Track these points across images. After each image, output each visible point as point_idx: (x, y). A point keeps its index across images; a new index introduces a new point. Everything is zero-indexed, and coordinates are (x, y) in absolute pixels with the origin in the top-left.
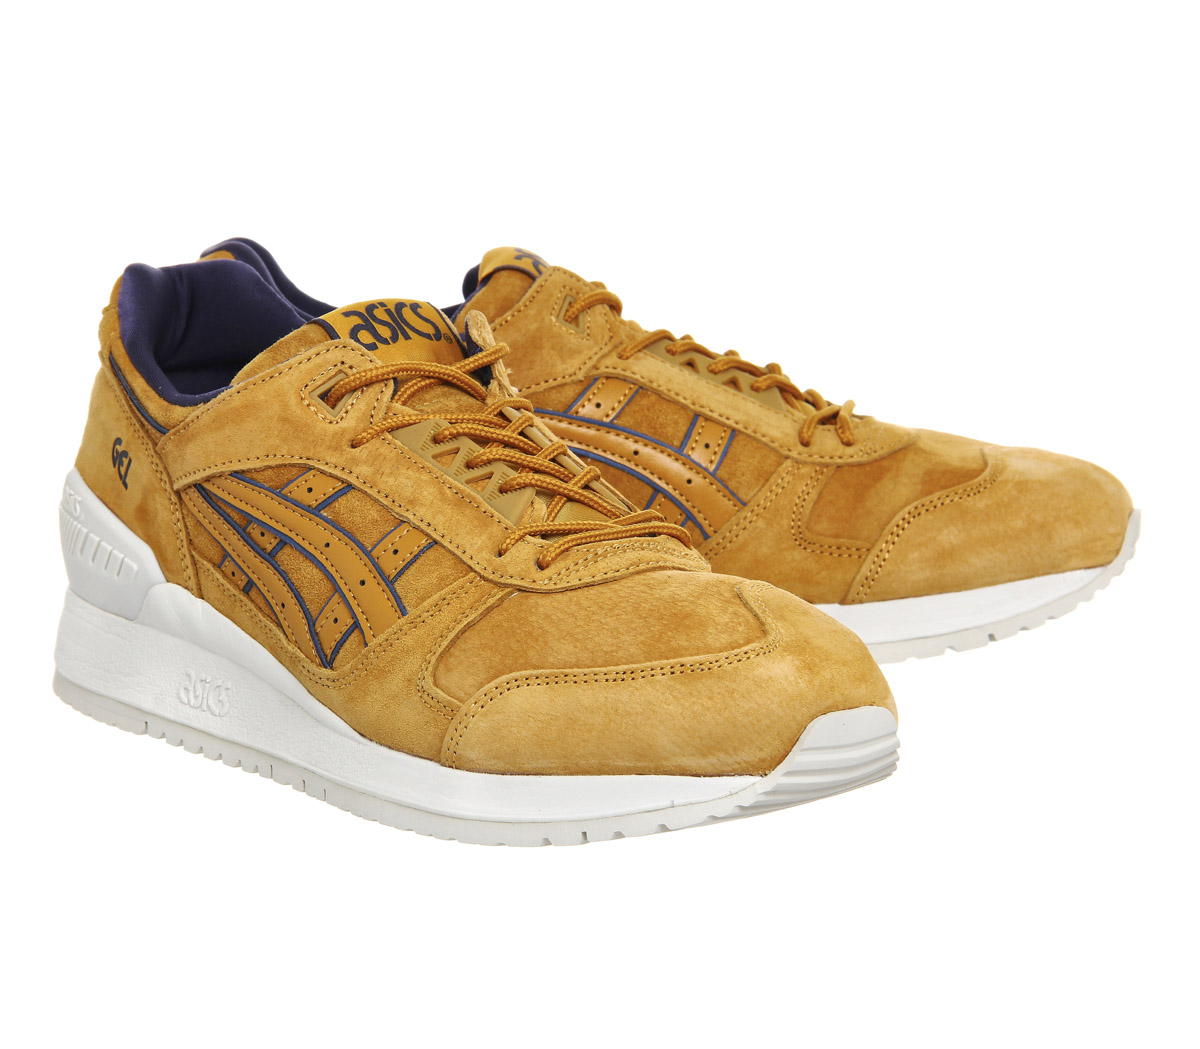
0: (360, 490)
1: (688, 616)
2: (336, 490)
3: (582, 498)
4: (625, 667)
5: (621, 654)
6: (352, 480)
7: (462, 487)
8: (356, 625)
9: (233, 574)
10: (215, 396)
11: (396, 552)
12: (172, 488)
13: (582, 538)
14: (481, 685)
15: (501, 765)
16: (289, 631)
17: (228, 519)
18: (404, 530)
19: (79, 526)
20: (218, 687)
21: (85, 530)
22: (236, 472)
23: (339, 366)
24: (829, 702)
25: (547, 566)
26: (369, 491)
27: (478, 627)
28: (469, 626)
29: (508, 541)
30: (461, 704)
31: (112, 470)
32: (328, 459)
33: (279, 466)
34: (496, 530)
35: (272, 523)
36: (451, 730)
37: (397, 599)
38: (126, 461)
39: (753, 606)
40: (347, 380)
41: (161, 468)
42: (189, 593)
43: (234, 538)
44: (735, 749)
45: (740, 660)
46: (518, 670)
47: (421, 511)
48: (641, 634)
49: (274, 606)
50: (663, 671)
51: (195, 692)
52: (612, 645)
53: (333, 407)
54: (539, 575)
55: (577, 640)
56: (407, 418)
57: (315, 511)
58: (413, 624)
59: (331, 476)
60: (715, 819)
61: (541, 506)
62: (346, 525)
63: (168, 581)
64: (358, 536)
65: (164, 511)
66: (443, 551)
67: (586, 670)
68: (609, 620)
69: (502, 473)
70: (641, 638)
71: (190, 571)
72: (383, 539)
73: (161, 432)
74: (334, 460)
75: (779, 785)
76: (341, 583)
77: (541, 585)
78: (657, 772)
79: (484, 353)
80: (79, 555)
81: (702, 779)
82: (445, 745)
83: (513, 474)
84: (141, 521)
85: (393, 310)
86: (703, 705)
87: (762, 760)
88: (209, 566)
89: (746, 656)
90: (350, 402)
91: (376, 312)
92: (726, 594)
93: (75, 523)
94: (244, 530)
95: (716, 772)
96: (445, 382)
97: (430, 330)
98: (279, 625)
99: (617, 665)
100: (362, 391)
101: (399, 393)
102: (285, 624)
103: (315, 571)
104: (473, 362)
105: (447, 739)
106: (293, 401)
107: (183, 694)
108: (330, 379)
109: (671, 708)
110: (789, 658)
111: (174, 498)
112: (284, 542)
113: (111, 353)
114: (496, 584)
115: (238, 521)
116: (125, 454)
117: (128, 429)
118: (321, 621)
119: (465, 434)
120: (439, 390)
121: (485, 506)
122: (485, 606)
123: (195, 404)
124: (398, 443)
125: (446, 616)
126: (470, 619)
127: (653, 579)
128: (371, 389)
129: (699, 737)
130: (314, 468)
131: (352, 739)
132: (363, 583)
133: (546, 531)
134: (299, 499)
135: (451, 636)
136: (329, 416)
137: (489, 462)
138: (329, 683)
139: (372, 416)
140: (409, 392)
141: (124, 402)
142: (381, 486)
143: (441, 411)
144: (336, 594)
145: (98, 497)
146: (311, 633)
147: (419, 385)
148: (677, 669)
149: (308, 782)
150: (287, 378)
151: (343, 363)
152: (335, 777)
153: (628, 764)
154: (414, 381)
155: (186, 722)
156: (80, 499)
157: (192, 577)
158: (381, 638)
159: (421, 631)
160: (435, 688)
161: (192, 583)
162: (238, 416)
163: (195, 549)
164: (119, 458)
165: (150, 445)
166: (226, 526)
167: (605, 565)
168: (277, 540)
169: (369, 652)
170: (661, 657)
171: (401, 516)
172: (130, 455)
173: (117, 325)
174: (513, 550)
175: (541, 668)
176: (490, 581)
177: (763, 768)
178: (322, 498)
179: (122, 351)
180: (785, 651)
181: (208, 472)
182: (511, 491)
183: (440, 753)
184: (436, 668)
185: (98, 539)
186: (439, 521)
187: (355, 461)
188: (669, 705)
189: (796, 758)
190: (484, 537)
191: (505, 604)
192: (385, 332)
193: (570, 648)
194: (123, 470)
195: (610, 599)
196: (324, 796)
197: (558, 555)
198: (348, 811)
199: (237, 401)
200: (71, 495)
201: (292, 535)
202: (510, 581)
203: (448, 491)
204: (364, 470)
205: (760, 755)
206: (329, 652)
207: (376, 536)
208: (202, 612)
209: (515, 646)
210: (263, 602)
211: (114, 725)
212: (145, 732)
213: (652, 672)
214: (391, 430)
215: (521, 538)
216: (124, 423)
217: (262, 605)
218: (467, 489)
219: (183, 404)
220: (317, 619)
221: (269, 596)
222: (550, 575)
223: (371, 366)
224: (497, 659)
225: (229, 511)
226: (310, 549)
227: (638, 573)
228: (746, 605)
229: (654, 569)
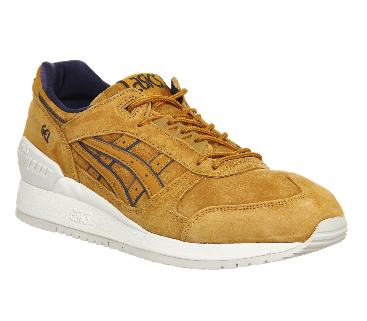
0: (143, 142)
1: (271, 185)
2: (134, 142)
3: (224, 144)
4: (251, 204)
5: (248, 199)
6: (140, 138)
7: (181, 140)
8: (145, 191)
9: (93, 173)
10: (86, 109)
11: (158, 164)
12: (68, 143)
13: (228, 158)
14: (196, 212)
15: (205, 240)
16: (117, 194)
17: (91, 154)
18: (161, 156)
19: (28, 157)
20: (86, 214)
21: (31, 159)
22: (95, 136)
23: (132, 98)
24: (326, 215)
25: (216, 169)
26: (147, 142)
27: (192, 191)
28: (189, 190)
29: (201, 160)
30: (189, 219)
31: (42, 137)
32: (130, 131)
33: (112, 134)
34: (195, 155)
35: (110, 155)
36: (185, 228)
37: (160, 181)
38: (48, 133)
39: (294, 181)
40: (135, 103)
41: (63, 135)
42: (74, 181)
43: (94, 160)
44: (293, 233)
45: (293, 201)
46: (210, 206)
47: (167, 150)
48: (255, 192)
49: (111, 185)
50: (265, 205)
51: (77, 216)
52: (245, 196)
53: (130, 112)
54: (213, 171)
55: (231, 195)
56: (157, 116)
57: (127, 150)
58: (167, 190)
59: (132, 137)
60: (285, 258)
61: (210, 147)
62: (139, 155)
63: (65, 177)
64: (144, 159)
65: (64, 151)
66: (176, 163)
67: (236, 206)
68: (242, 187)
69: (195, 135)
70: (255, 194)
71: (75, 173)
72: (153, 160)
73: (63, 123)
74: (132, 131)
75: (309, 245)
76: (138, 176)
77: (215, 175)
78: (264, 242)
79: (180, 92)
80: (28, 168)
81: (281, 244)
82: (182, 233)
83: (199, 136)
84: (55, 155)
85: (147, 77)
86: (281, 217)
87: (303, 237)
88: (84, 171)
89: (295, 199)
90: (136, 110)
91: (141, 78)
92: (283, 177)
93: (26, 156)
94: (98, 157)
95: (286, 241)
96: (168, 103)
97: (160, 84)
98: (113, 192)
99: (247, 203)
100: (141, 106)
101: (153, 107)
102: (115, 191)
103: (127, 172)
104: (177, 95)
105: (183, 231)
106: (116, 110)
107: (72, 217)
108: (129, 102)
109: (269, 218)
110: (310, 200)
111: (69, 146)
112: (114, 161)
113: (39, 94)
114: (198, 175)
115: (96, 154)
116: (47, 131)
117: (48, 121)
118: (131, 190)
119: (179, 121)
120: (167, 106)
121: (191, 147)
122: (195, 183)
123: (78, 112)
124: (155, 125)
125: (180, 187)
126: (189, 188)
127: (255, 172)
128: (144, 106)
129: (280, 229)
130: (125, 134)
131: (143, 232)
132: (147, 176)
133: (214, 156)
134: (120, 146)
135: (183, 194)
136: (129, 116)
137: (190, 131)
138: (134, 212)
139: (145, 115)
140: (156, 107)
141: (46, 111)
142: (151, 141)
143: (169, 113)
144: (136, 180)
145: (36, 146)
146: (126, 194)
147: (160, 104)
148: (270, 204)
149: (124, 248)
150: (113, 102)
151: (133, 96)
152: (137, 246)
153: (253, 239)
154: (158, 103)
155: (73, 227)
156: (28, 147)
157: (76, 175)
158: (155, 196)
159: (170, 193)
160: (178, 213)
161: (76, 177)
162: (96, 116)
163: (77, 165)
164: (45, 132)
165: (58, 127)
166: (91, 156)
167: (237, 167)
168: (112, 161)
169: (151, 201)
170: (263, 200)
171: (159, 151)
172: (49, 131)
173: (41, 84)
174: (203, 163)
175: (218, 205)
176: (196, 174)
177: (303, 240)
178: (129, 145)
179: (44, 93)
180: (309, 197)
181: (84, 137)
182: (199, 142)
183: (180, 237)
184: (177, 206)
185: (36, 162)
186: (174, 153)
187: (141, 132)
188: (268, 217)
189: (315, 236)
190: (192, 158)
191: (202, 182)
192: (145, 85)
193: (229, 198)
194: (46, 136)
195: (241, 179)
196: (132, 253)
197: (220, 164)
198: (142, 258)
199: (95, 111)
200: (24, 146)
201: (118, 159)
202: (203, 174)
203: (176, 142)
204: (144, 135)
205: (302, 235)
206: (134, 201)
207: (150, 159)
208: (80, 188)
209: (207, 197)
210: (106, 183)
211: (44, 229)
212: (56, 231)
213: (261, 206)
214: (152, 120)
215: (206, 158)
216: (46, 119)
217: (106, 184)
218: (183, 141)
219: (72, 112)
220: (129, 189)
221: (108, 181)
222: (218, 172)
223: (143, 97)
224: (201, 202)
225: (92, 150)
226: (125, 164)
227: (249, 170)
228: (291, 181)
229: (255, 169)
